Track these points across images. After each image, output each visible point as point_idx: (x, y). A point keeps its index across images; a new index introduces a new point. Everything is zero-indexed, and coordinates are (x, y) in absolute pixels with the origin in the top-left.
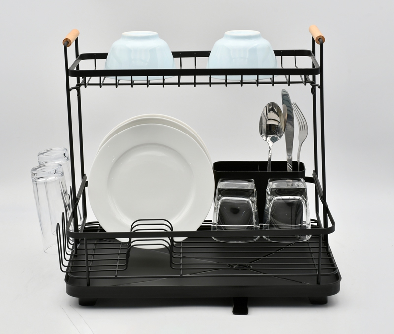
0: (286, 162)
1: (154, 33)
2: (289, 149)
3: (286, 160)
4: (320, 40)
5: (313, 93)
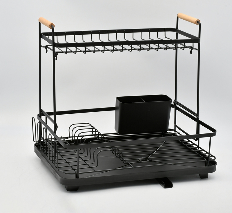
4: (198, 22)
5: (191, 53)
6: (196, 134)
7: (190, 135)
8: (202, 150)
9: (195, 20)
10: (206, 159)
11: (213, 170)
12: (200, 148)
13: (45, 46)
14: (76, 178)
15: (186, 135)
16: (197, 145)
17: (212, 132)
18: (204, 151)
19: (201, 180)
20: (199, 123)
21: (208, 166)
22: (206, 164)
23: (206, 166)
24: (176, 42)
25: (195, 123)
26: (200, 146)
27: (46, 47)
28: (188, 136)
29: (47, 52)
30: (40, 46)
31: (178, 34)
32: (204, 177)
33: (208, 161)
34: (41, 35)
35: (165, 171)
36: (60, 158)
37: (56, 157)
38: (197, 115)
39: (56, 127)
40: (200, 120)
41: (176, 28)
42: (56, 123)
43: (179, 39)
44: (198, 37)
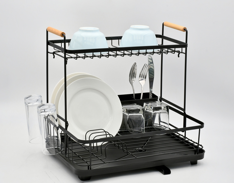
0: (149, 93)
1: (97, 29)
2: (151, 86)
3: (149, 92)
4: (185, 30)
5: (179, 57)
6: (183, 127)
7: (179, 128)
8: (189, 140)
9: (182, 27)
10: (195, 148)
11: (201, 157)
12: (187, 138)
13: (52, 52)
14: (88, 169)
15: (175, 128)
16: (184, 136)
17: (199, 125)
18: (191, 140)
19: (191, 166)
20: (186, 116)
21: (198, 154)
22: (195, 152)
23: (195, 154)
24: (161, 47)
25: (182, 117)
26: (186, 137)
27: (54, 53)
28: (177, 130)
29: (54, 58)
30: (48, 52)
31: (164, 39)
32: (194, 163)
33: (197, 150)
34: (48, 43)
35: (164, 160)
36: (70, 152)
37: (67, 151)
38: (184, 110)
39: (67, 125)
40: (186, 114)
41: (161, 35)
42: (67, 121)
43: (164, 44)
44: (185, 42)
